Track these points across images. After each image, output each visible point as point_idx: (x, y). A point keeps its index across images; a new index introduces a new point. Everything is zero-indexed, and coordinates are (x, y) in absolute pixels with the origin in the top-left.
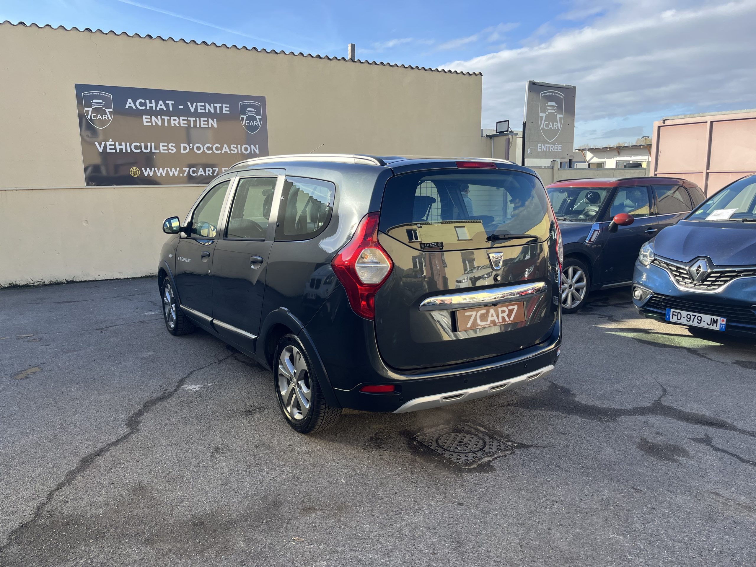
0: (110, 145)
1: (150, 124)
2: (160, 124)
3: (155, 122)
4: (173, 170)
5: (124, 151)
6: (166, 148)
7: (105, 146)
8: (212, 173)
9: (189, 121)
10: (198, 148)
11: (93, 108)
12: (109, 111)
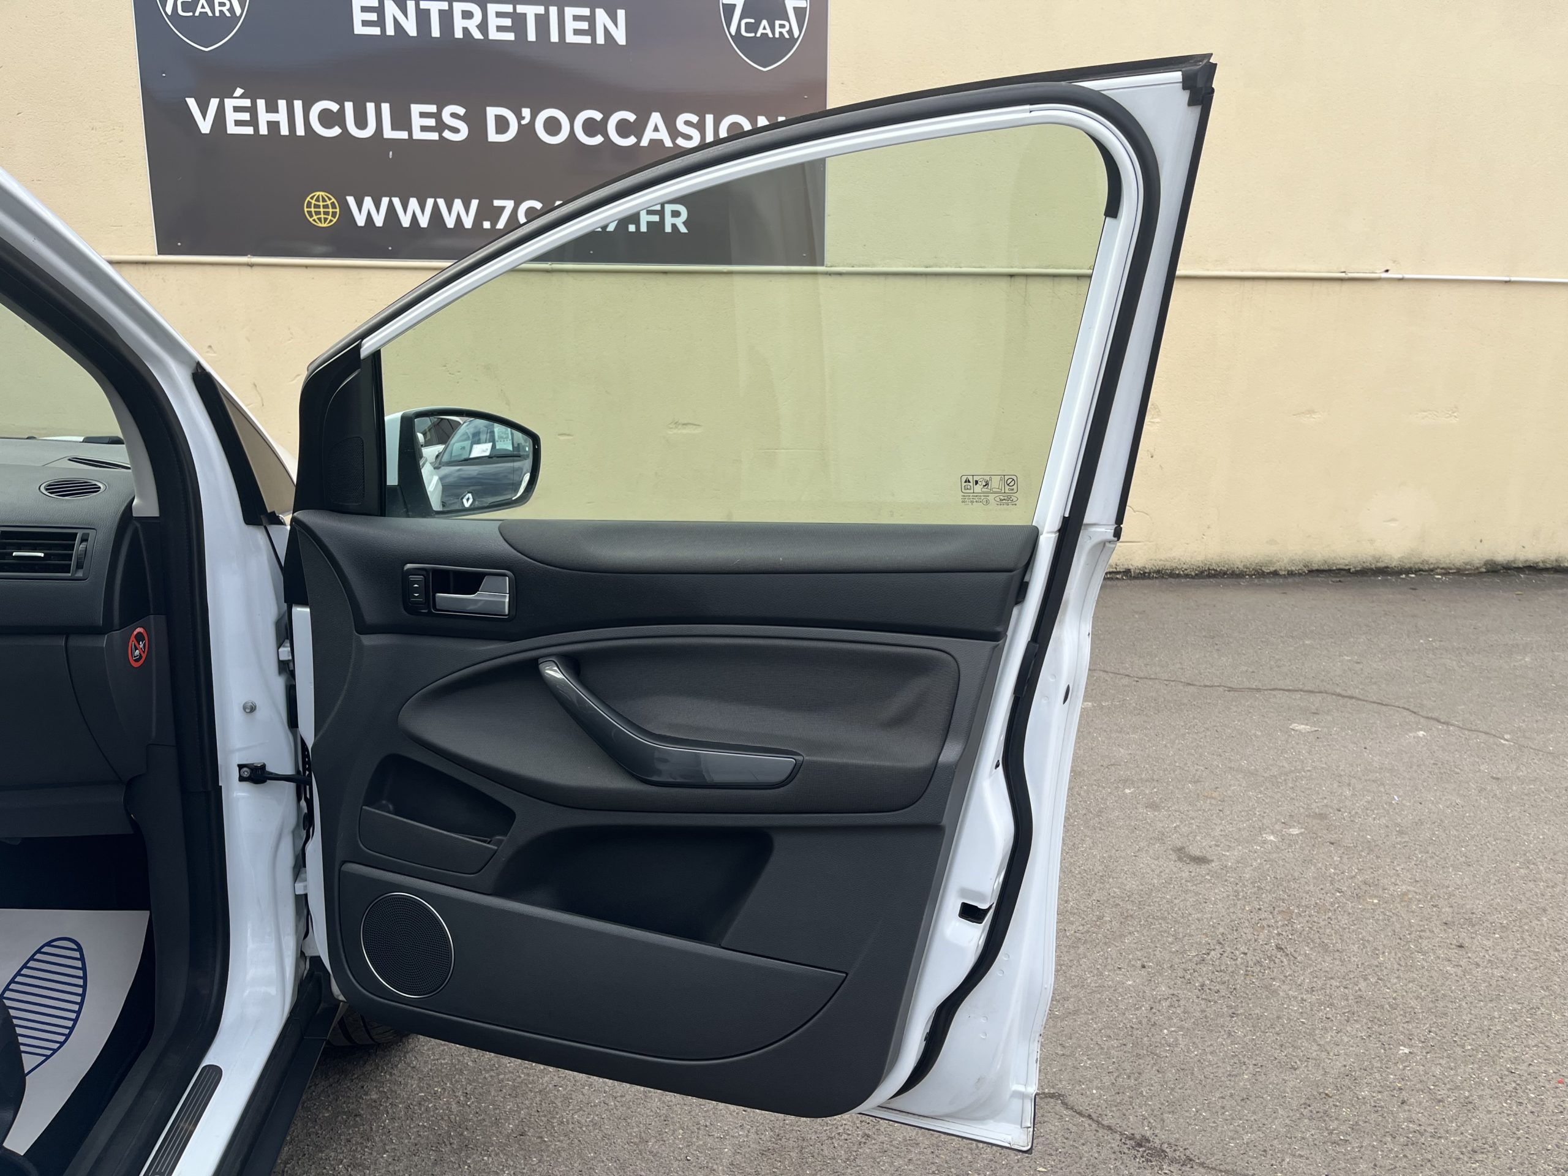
1: (376, 31)
2: (411, 29)
3: (395, 20)
4: (458, 204)
7: (221, 111)
9: (519, 21)
10: (553, 126)
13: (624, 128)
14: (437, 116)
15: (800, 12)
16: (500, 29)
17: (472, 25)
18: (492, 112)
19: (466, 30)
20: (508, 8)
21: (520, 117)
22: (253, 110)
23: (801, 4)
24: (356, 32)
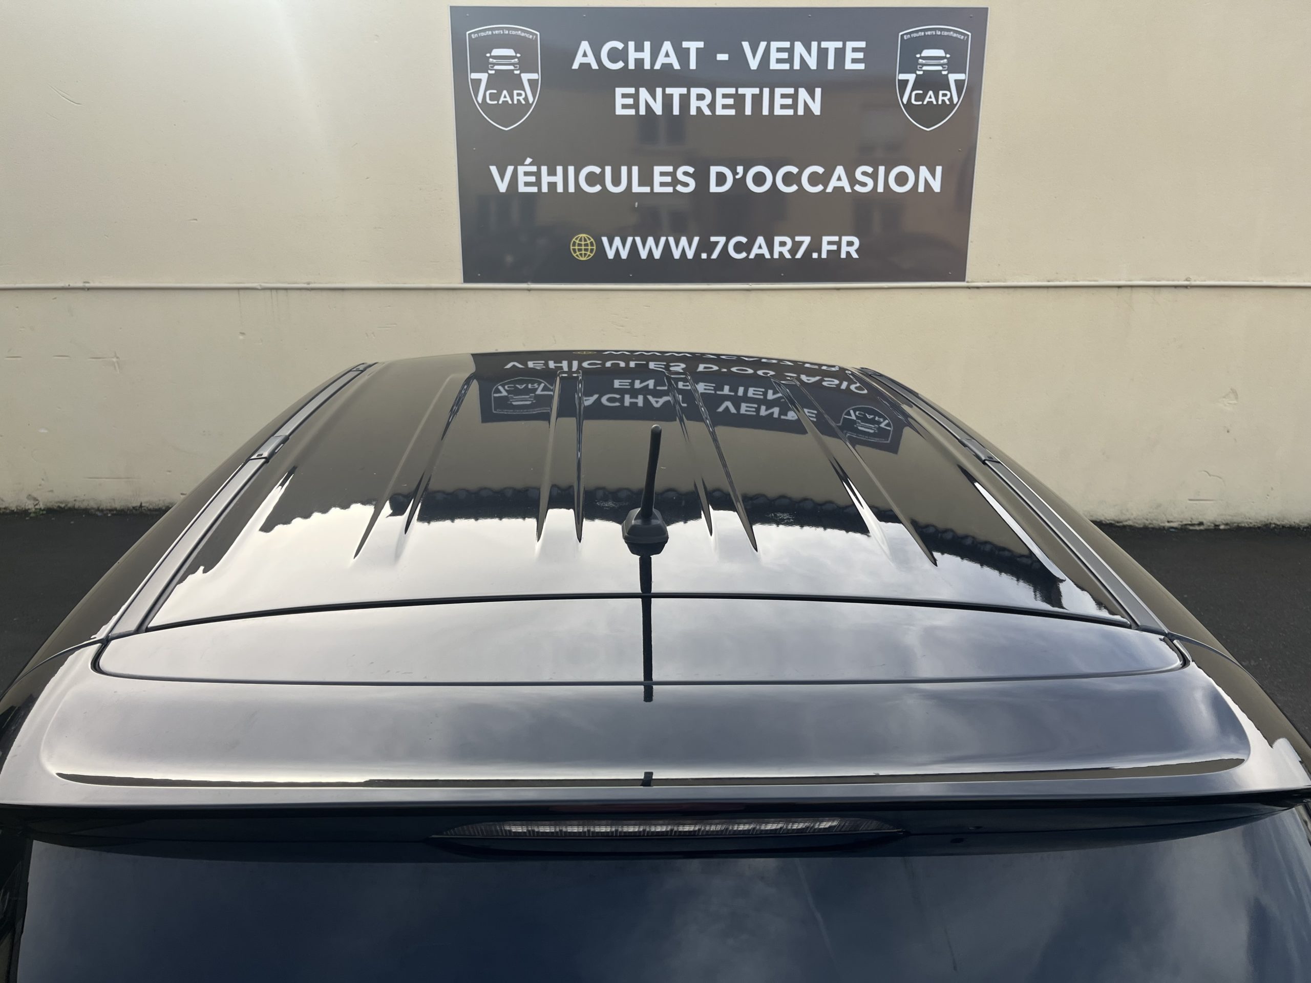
0: (527, 174)
1: (632, 112)
2: (658, 109)
3: (647, 103)
4: (684, 241)
5: (560, 189)
6: (668, 179)
7: (515, 175)
8: (789, 251)
9: (739, 100)
10: (759, 179)
11: (490, 72)
12: (529, 80)
13: (814, 179)
14: (673, 175)
15: (959, 84)
16: (725, 107)
17: (704, 105)
18: (714, 170)
19: (699, 109)
20: (732, 91)
21: (735, 173)
22: (538, 175)
23: (961, 76)
24: (617, 113)
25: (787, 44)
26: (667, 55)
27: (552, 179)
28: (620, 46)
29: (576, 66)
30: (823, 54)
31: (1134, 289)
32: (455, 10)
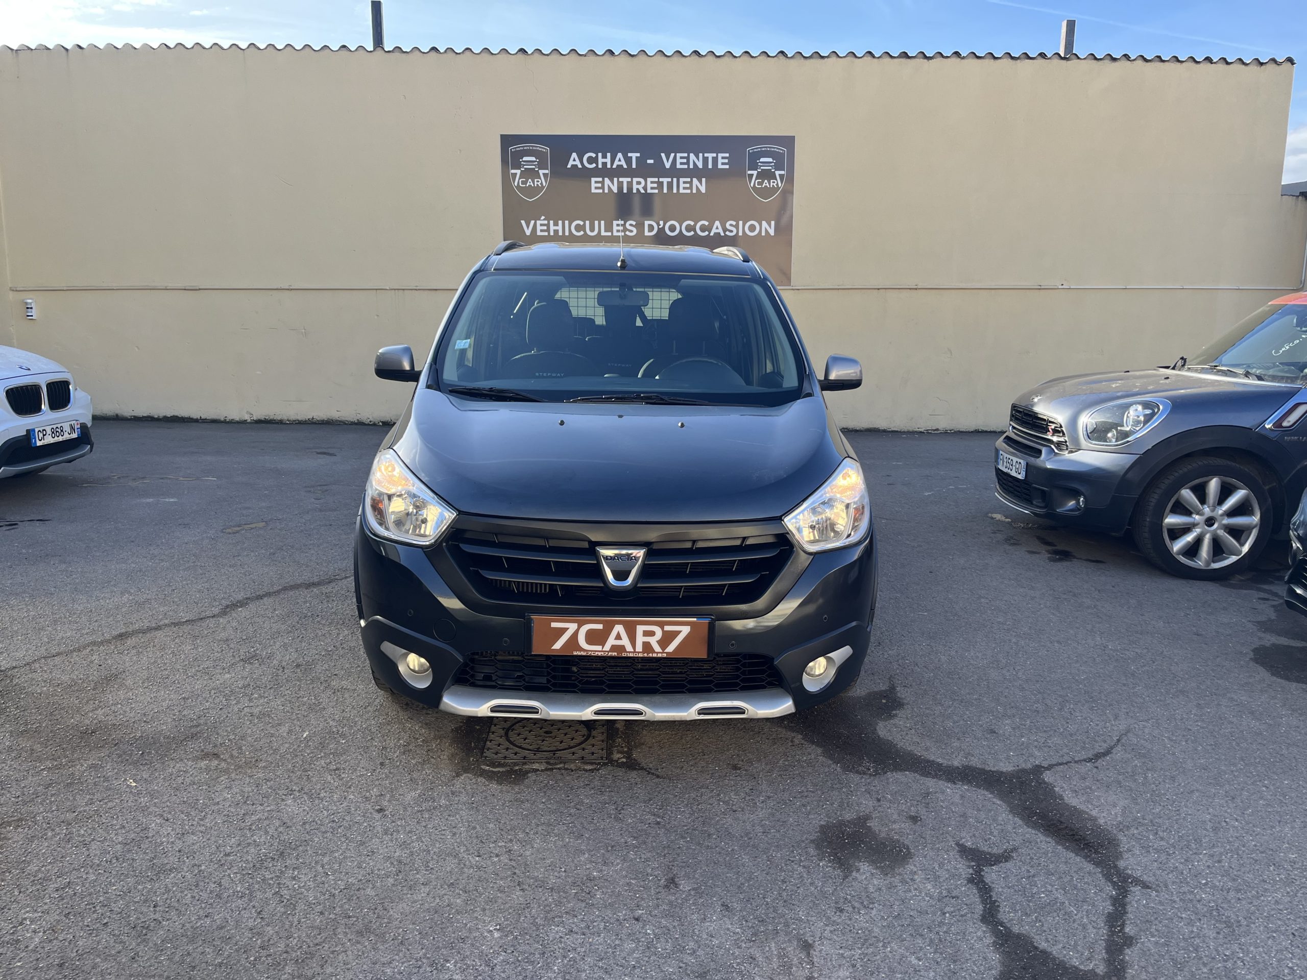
0: (541, 225)
1: (600, 191)
2: (615, 190)
3: (609, 187)
5: (560, 234)
9: (660, 184)
10: (672, 228)
11: (522, 169)
12: (543, 174)
13: (703, 229)
14: (624, 225)
15: (781, 176)
16: (652, 188)
17: (640, 187)
18: (647, 223)
19: (638, 189)
20: (656, 180)
21: (658, 225)
22: (548, 225)
23: (782, 172)
24: (592, 192)
25: (686, 155)
26: (620, 160)
27: (556, 228)
28: (594, 155)
29: (569, 166)
30: (705, 160)
31: (887, 290)
32: (503, 137)
